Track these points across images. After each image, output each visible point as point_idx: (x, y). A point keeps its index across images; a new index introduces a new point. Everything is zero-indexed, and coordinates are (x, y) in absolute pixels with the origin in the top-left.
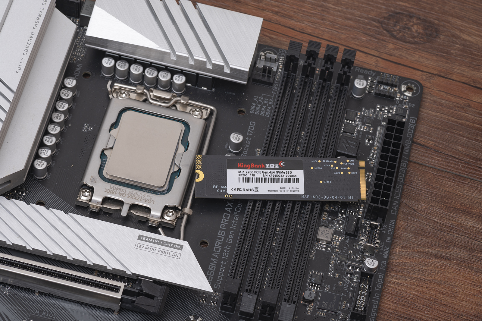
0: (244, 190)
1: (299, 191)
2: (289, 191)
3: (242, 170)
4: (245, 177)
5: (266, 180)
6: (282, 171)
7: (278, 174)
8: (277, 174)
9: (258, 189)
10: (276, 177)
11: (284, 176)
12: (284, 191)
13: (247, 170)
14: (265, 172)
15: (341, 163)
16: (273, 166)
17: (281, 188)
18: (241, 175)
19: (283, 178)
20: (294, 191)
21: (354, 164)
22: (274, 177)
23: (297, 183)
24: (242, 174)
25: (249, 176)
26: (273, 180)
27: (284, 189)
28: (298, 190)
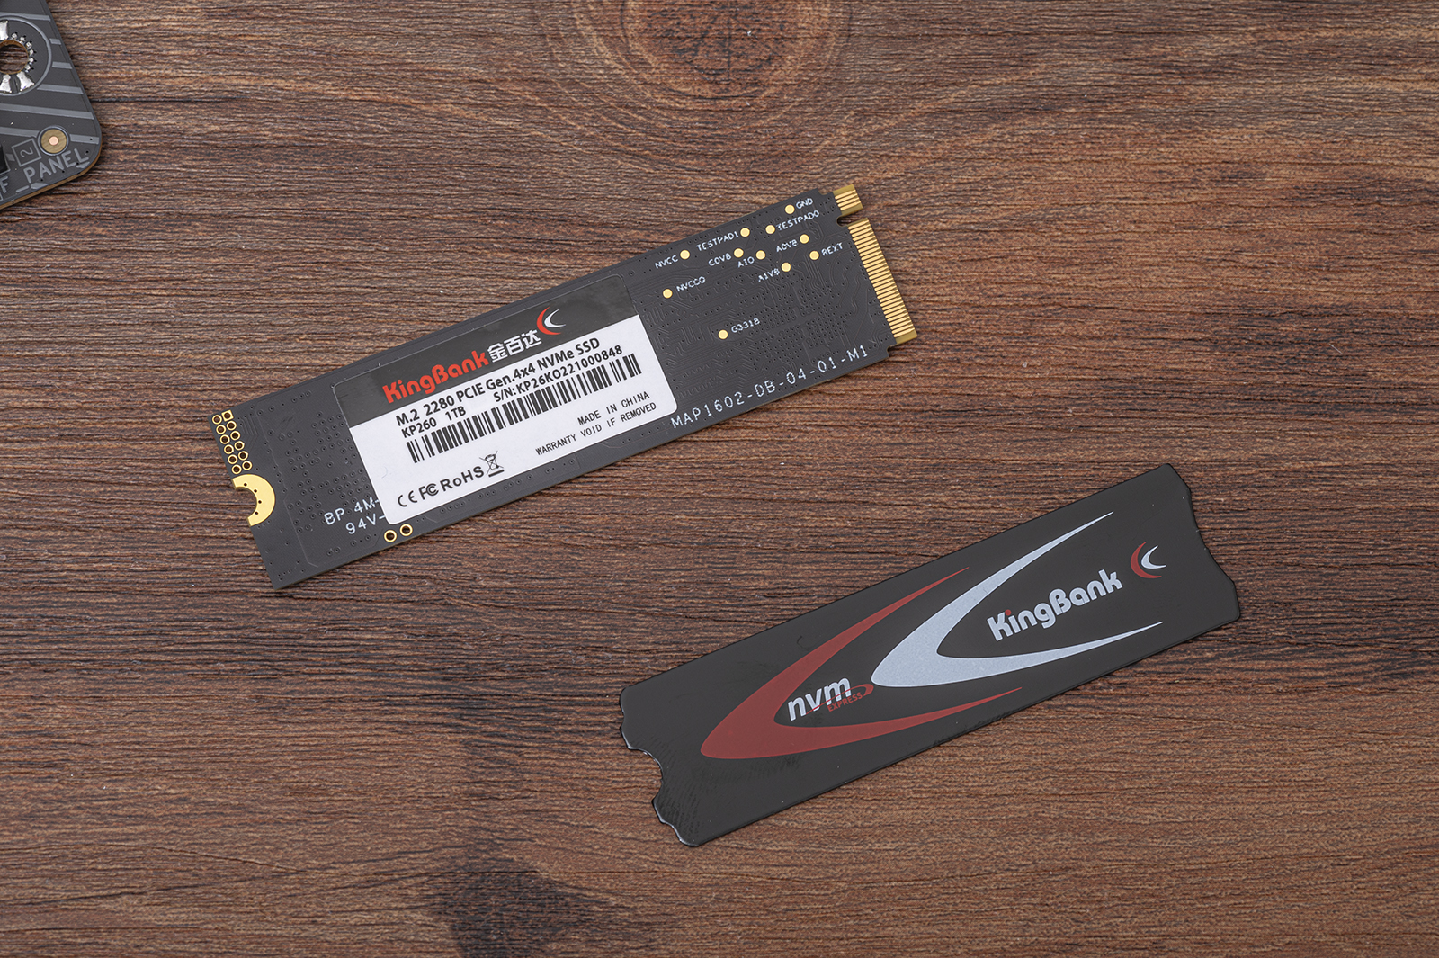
0: (445, 484)
1: (653, 406)
2: (618, 419)
3: (406, 410)
4: (428, 432)
5: (514, 414)
6: (557, 350)
7: (550, 369)
8: (545, 371)
9: (499, 461)
10: (547, 384)
11: (575, 367)
12: (599, 428)
13: (428, 400)
14: (498, 382)
15: (770, 229)
16: (520, 345)
17: (581, 421)
18: (412, 429)
19: (574, 375)
20: (634, 414)
21: (816, 214)
22: (541, 387)
23: (632, 375)
24: (414, 423)
25: (442, 421)
26: (542, 402)
27: (596, 421)
28: (647, 401)
